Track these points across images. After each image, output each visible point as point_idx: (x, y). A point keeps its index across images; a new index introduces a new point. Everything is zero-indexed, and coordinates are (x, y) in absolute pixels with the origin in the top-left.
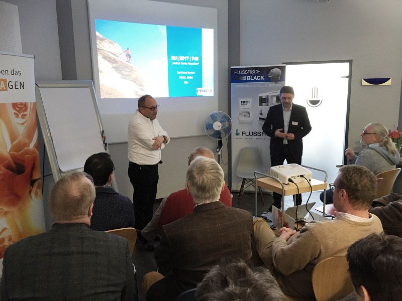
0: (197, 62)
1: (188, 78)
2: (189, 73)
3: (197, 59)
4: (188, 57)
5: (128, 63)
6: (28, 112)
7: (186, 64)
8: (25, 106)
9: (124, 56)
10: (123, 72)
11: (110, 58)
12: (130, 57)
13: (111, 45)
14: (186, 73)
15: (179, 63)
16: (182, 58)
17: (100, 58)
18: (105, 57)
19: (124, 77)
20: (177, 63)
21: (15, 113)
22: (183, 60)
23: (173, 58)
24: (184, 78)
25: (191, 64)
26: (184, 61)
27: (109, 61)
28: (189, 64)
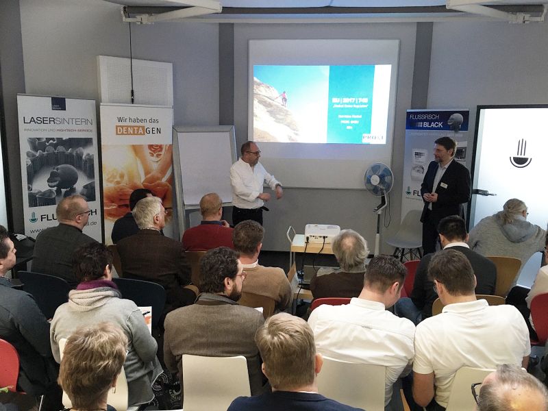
0: (365, 104)
1: (352, 122)
2: (354, 116)
3: (365, 100)
4: (354, 99)
5: (283, 107)
6: (163, 153)
7: (351, 106)
8: (161, 147)
9: (280, 99)
10: (278, 116)
11: (265, 102)
12: (286, 100)
13: (267, 89)
14: (350, 117)
15: (342, 106)
16: (346, 100)
17: (256, 102)
18: (261, 102)
19: (278, 121)
20: (339, 106)
21: (150, 153)
22: (348, 102)
23: (335, 100)
24: (347, 122)
25: (358, 106)
26: (347, 104)
27: (264, 106)
28: (355, 106)
